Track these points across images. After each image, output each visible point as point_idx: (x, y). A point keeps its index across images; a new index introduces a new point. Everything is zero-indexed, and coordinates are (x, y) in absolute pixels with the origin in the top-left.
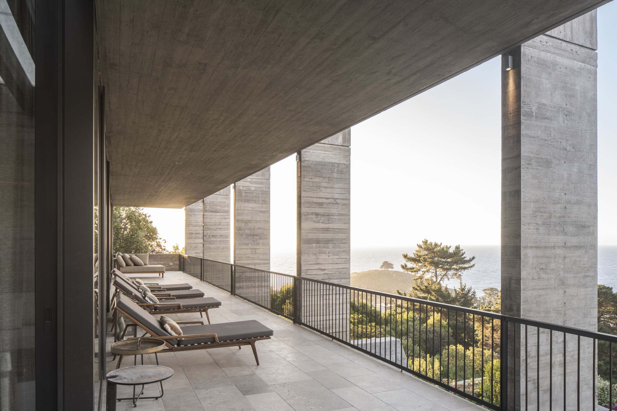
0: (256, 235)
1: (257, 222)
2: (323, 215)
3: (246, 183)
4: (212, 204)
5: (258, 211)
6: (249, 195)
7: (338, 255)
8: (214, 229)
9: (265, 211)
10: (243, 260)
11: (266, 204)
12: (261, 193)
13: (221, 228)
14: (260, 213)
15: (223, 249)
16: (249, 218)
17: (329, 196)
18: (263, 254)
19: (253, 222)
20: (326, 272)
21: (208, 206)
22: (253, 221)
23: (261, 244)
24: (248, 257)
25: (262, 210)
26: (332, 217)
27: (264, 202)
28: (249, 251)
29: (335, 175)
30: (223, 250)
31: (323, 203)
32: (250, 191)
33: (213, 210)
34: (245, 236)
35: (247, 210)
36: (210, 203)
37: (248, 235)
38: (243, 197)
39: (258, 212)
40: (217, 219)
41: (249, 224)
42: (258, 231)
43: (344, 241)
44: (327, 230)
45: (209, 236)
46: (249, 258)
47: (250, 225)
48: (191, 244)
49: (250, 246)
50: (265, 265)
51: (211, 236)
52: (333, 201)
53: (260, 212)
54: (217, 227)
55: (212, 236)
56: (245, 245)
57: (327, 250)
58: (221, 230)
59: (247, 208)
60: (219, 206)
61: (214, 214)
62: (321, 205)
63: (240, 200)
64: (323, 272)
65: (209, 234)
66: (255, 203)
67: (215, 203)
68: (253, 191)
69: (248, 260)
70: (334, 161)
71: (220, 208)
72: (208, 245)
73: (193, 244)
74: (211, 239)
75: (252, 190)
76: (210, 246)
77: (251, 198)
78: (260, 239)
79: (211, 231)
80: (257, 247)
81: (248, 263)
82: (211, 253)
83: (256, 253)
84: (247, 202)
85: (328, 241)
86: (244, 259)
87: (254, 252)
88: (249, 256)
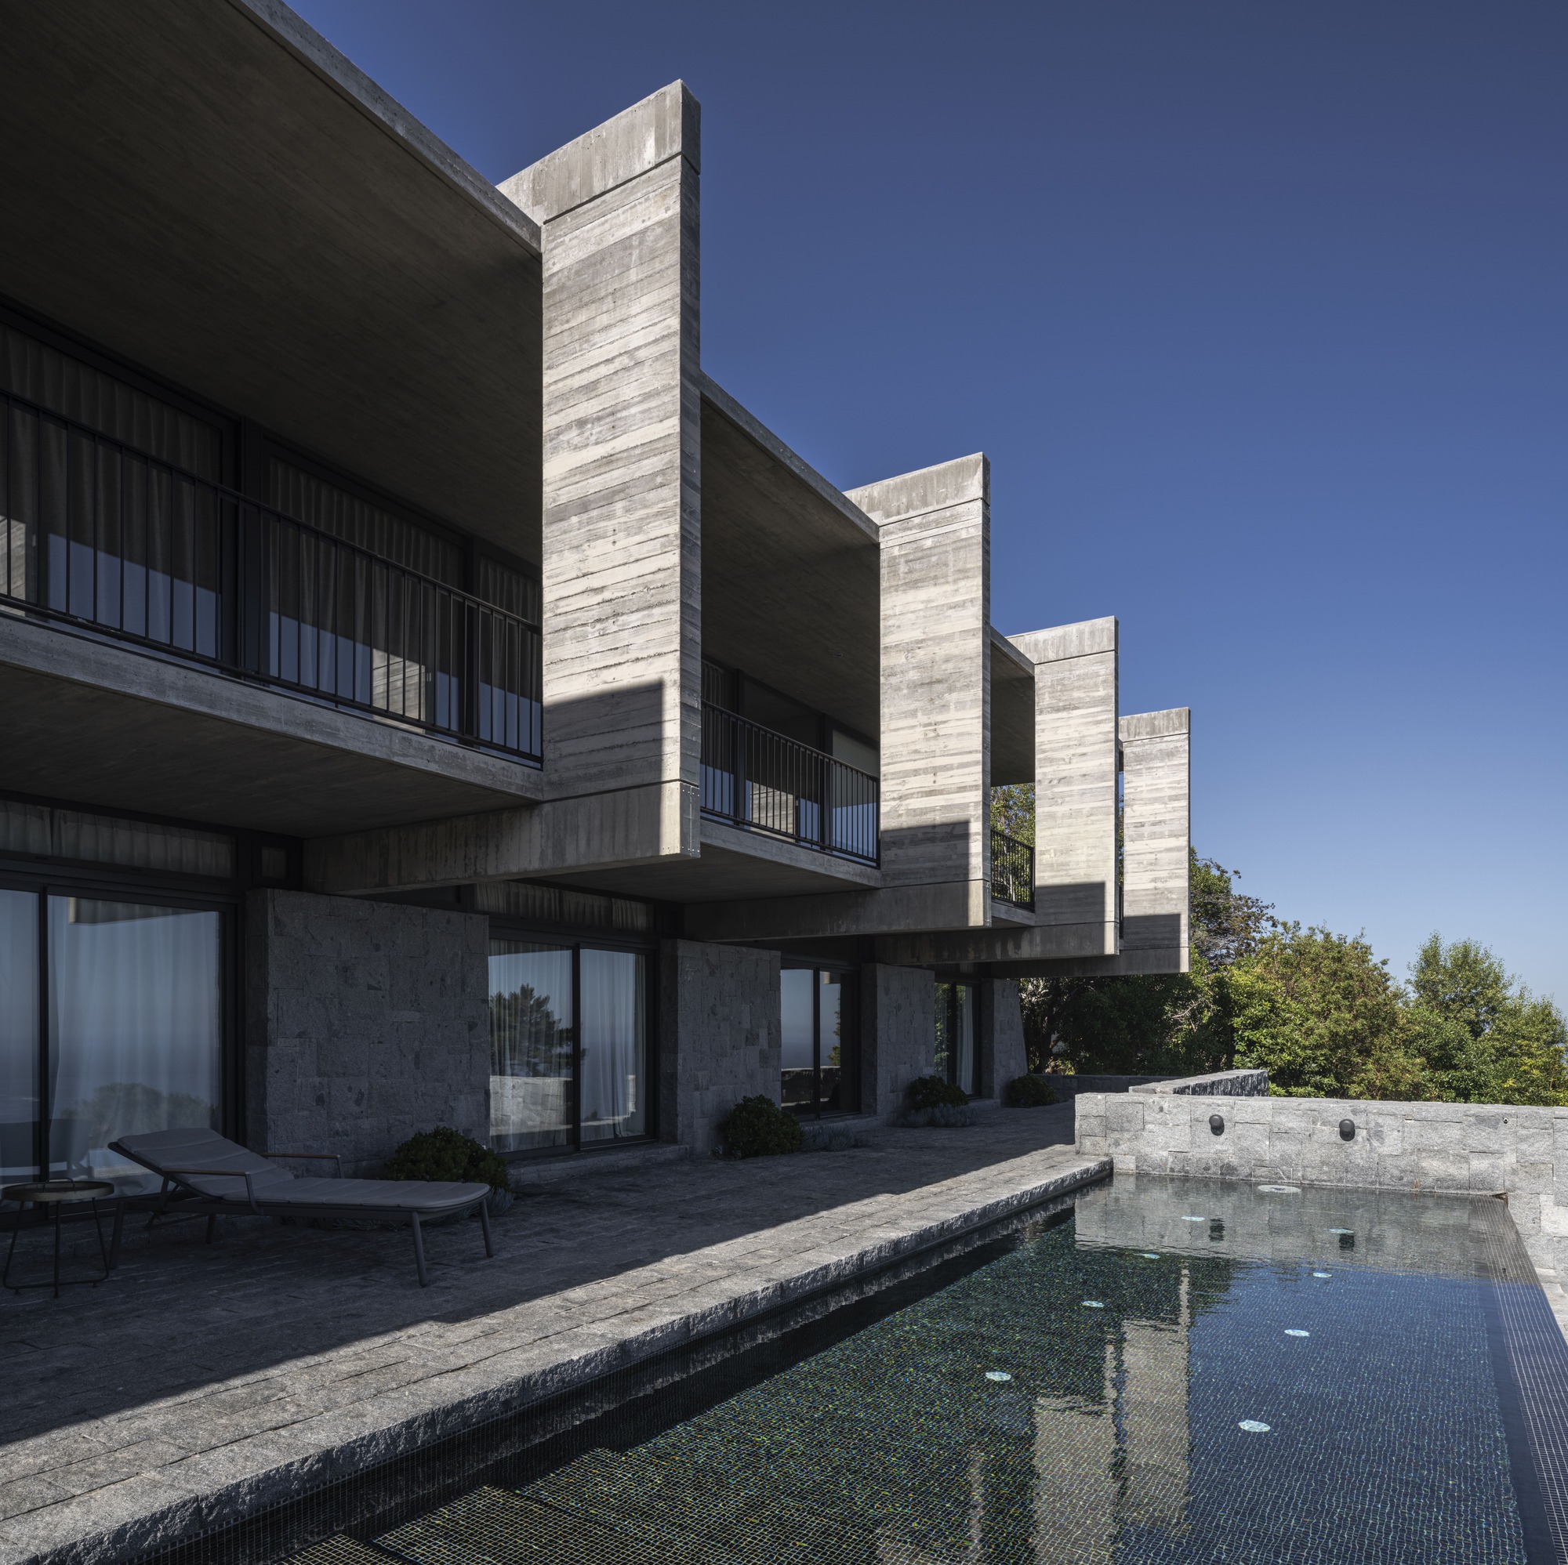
0: (939, 681)
1: (939, 640)
2: (599, 419)
3: (909, 532)
4: (1059, 687)
5: (943, 605)
6: (918, 566)
7: (640, 530)
8: (1064, 760)
9: (964, 602)
10: (902, 762)
11: (968, 577)
12: (954, 549)
13: (1084, 754)
14: (950, 612)
15: (1091, 815)
16: (917, 634)
17: (614, 349)
18: (960, 735)
19: (930, 643)
20: (607, 595)
21: (1047, 695)
22: (930, 639)
23: (952, 706)
24: (916, 751)
25: (958, 598)
26: (624, 414)
27: (961, 576)
28: (919, 733)
29: (633, 275)
30: (1092, 818)
31: (598, 381)
32: (920, 554)
33: (1061, 704)
34: (905, 691)
35: (911, 612)
36: (1052, 686)
37: (915, 687)
38: (902, 575)
39: (945, 608)
40: (1073, 730)
41: (917, 651)
42: (944, 667)
43: (659, 480)
44: (608, 461)
45: (1050, 782)
46: (919, 752)
47: (921, 654)
48: (1138, 854)
49: (922, 718)
50: (967, 770)
51: (1055, 782)
52: (625, 361)
53: (951, 608)
54: (1072, 751)
55: (1060, 780)
56: (906, 717)
57: (609, 525)
58: (1084, 758)
59: (912, 607)
60: (1079, 688)
61: (1064, 714)
62: (593, 388)
63: (892, 589)
64: (599, 598)
65: (1050, 777)
66: (935, 584)
67: (1066, 682)
68: (928, 552)
69: (915, 760)
70: (628, 231)
71: (1083, 695)
72: (1047, 809)
73: (1144, 853)
74: (1056, 790)
75: (925, 547)
76: (1054, 809)
77: (923, 572)
78: (951, 690)
79: (1055, 768)
80: (940, 718)
81: (915, 770)
82: (1056, 831)
83: (938, 735)
84: (911, 588)
85: (609, 496)
86: (903, 759)
87: (932, 734)
88: (917, 747)
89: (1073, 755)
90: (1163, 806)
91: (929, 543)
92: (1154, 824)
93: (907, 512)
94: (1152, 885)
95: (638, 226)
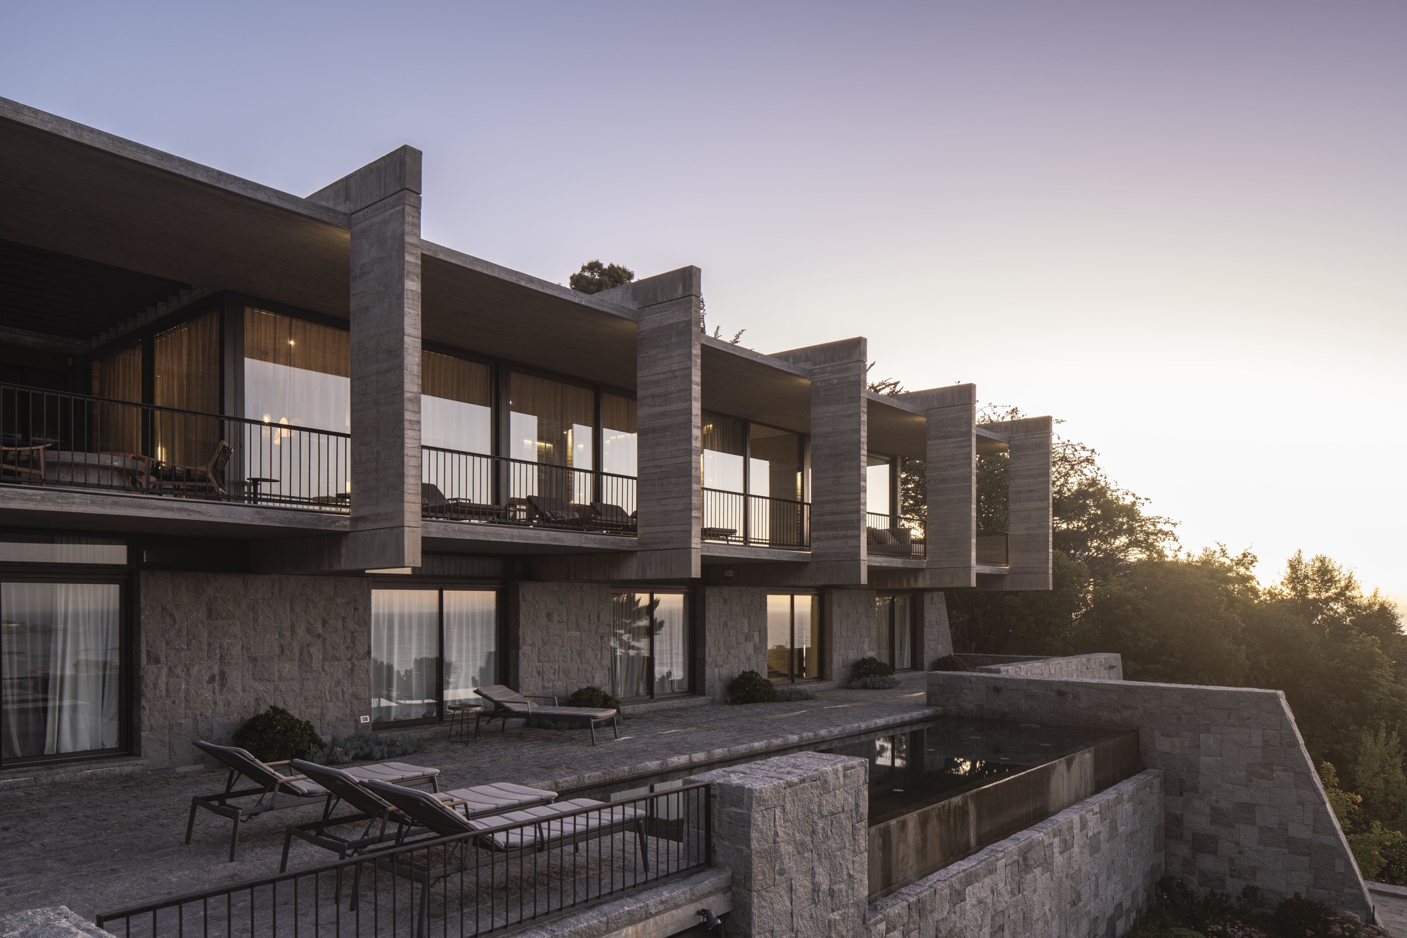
0: (840, 455)
1: (839, 433)
2: (660, 396)
3: (825, 375)
4: (941, 425)
5: (841, 415)
6: (829, 393)
7: (676, 445)
8: (943, 468)
9: (852, 414)
10: (822, 496)
11: (854, 401)
12: (847, 385)
13: (954, 466)
14: (845, 419)
15: (959, 502)
16: (829, 429)
17: (666, 369)
18: (849, 483)
19: (836, 434)
20: (663, 469)
21: (934, 429)
22: (835, 432)
23: (845, 468)
25: (849, 412)
26: (670, 396)
27: (850, 400)
28: (828, 481)
29: (674, 340)
30: (959, 504)
31: (659, 380)
32: (830, 387)
33: (941, 435)
34: (822, 459)
35: (825, 417)
36: (937, 424)
37: (827, 457)
38: (821, 397)
39: (843, 417)
40: (948, 451)
42: (841, 447)
43: (684, 426)
44: (664, 414)
45: (934, 482)
46: (829, 491)
47: (830, 439)
48: (1018, 511)
49: (830, 473)
50: (851, 502)
51: (937, 482)
52: (670, 374)
53: (846, 417)
54: (948, 464)
55: (940, 481)
56: (823, 472)
57: (664, 441)
58: (954, 468)
59: (827, 415)
60: (953, 425)
61: (943, 441)
62: (657, 383)
63: (817, 404)
64: (660, 470)
65: (934, 479)
66: (838, 404)
67: (945, 422)
68: (835, 386)
69: (828, 496)
70: (671, 321)
71: (955, 430)
72: (933, 498)
74: (938, 486)
75: (833, 383)
76: (936, 498)
77: (832, 396)
78: (844, 460)
79: (937, 473)
80: (839, 474)
81: (828, 501)
82: (938, 511)
83: (838, 483)
84: (826, 405)
85: (664, 429)
87: (835, 482)
88: (828, 489)
89: (949, 466)
90: (1033, 480)
91: (835, 381)
92: (1028, 492)
93: (824, 364)
94: (1025, 532)
95: (675, 320)
